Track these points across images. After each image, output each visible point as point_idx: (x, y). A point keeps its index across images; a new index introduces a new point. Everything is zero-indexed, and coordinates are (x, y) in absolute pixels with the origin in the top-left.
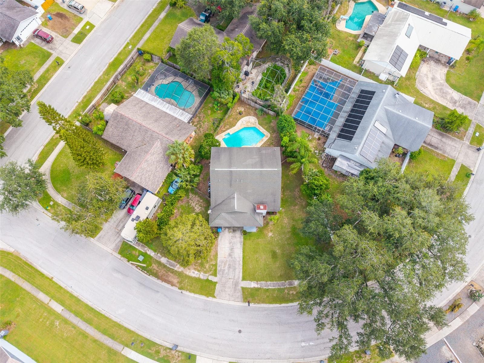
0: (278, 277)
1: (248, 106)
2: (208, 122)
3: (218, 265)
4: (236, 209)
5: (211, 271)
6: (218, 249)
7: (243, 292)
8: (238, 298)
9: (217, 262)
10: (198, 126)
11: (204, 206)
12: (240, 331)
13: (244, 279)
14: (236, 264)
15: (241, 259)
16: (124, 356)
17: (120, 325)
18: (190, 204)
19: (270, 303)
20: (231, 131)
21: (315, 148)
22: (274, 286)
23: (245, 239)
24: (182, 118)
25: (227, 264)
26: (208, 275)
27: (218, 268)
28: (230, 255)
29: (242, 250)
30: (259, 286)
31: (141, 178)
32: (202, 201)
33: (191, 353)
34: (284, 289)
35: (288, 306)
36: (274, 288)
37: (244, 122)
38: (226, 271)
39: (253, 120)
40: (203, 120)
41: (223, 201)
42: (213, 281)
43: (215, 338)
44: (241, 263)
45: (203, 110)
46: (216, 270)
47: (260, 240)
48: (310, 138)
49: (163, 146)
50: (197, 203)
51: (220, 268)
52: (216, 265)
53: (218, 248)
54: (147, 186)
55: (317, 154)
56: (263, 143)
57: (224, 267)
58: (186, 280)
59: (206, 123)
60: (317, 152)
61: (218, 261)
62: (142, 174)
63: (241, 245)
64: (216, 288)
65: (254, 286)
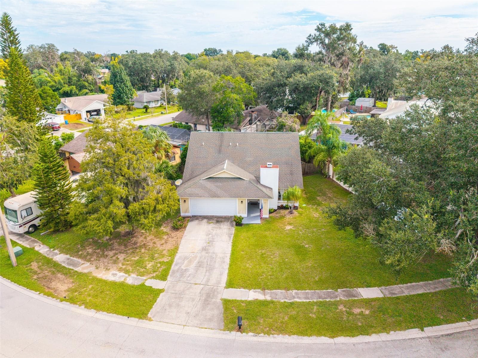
0: (316, 282)
3: (174, 263)
4: (225, 169)
5: (155, 272)
7: (226, 309)
8: (211, 320)
9: (173, 259)
13: (230, 285)
14: (215, 262)
15: (229, 255)
22: (307, 298)
23: (238, 231)
25: (196, 261)
26: (145, 278)
27: (174, 268)
28: (204, 249)
29: (230, 244)
30: (269, 299)
36: (308, 301)
38: (191, 271)
41: (204, 172)
42: (154, 287)
44: (228, 260)
46: (166, 270)
51: (177, 268)
52: (169, 263)
53: (183, 240)
57: (187, 266)
58: (90, 287)
61: (177, 257)
63: (230, 237)
64: (158, 300)
65: (256, 298)
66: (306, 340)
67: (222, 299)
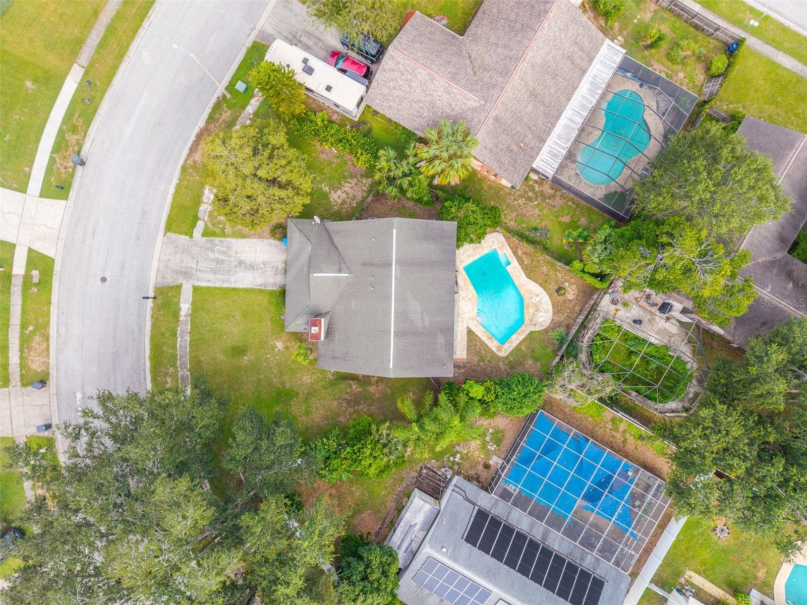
0: (196, 357)
1: (577, 308)
2: (539, 216)
3: (223, 239)
4: (315, 275)
5: (214, 225)
6: (253, 240)
7: (172, 287)
8: (163, 277)
9: (229, 236)
10: (530, 194)
11: (342, 209)
12: (104, 280)
13: (196, 289)
14: (224, 274)
15: (233, 286)
16: (70, 69)
17: (122, 56)
18: (349, 180)
19: (153, 337)
20: (515, 269)
21: (467, 455)
22: (181, 347)
23: (272, 293)
24: (544, 154)
25: (224, 258)
26: (206, 219)
27: (217, 240)
28: (241, 263)
29: (250, 287)
30: (181, 319)
31: (393, 70)
32: (355, 205)
33: (71, 190)
34: (174, 365)
35: (145, 373)
36: (178, 348)
37: (538, 299)
38: (212, 256)
39: (541, 320)
40: (544, 204)
41: (337, 248)
42: (195, 229)
43: (94, 233)
44: (226, 285)
45: (570, 203)
46: (214, 234)
47: (269, 323)
48: (489, 447)
49: (469, 113)
50: (350, 195)
51: (217, 242)
52: (223, 234)
53: (255, 240)
54: (378, 84)
55: (452, 459)
56: (484, 339)
57: (218, 251)
58: (197, 178)
59: (537, 211)
60: (457, 460)
61: (230, 239)
62: (402, 72)
63: (261, 285)
64: (182, 236)
65: (182, 309)
66: (147, 341)
67: (182, 283)
